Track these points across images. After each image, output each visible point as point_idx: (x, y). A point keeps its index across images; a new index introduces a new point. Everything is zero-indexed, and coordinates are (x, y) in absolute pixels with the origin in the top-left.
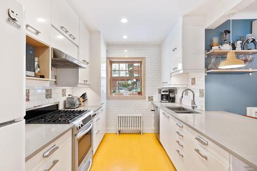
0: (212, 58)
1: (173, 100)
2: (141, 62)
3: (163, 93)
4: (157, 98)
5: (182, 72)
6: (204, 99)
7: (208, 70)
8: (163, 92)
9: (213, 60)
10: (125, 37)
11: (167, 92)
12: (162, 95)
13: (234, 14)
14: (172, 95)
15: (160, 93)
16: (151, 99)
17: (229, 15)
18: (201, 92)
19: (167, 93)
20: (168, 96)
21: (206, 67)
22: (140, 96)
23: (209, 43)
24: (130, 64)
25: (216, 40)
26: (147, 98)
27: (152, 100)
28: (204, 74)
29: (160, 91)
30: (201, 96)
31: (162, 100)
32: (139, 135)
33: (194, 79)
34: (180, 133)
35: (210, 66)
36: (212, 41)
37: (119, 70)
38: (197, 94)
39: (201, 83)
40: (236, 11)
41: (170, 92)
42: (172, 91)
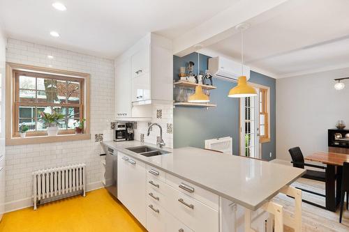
0: (180, 90)
1: (130, 137)
2: (82, 81)
3: (119, 129)
4: (108, 136)
5: (150, 102)
6: (172, 135)
7: (176, 102)
8: (119, 126)
9: (181, 91)
10: (55, 34)
11: (123, 126)
12: (117, 131)
13: (201, 48)
14: (130, 131)
15: (113, 127)
16: (99, 137)
17: (197, 48)
18: (169, 126)
19: (124, 129)
20: (125, 132)
21: (175, 98)
22: (81, 135)
23: (177, 73)
24: (50, 79)
25: (183, 70)
26: (93, 137)
27: (102, 139)
28: (172, 107)
29: (113, 125)
30: (169, 131)
31: (117, 138)
32: (81, 198)
33: (160, 112)
34: (154, 183)
35: (178, 98)
36: (179, 70)
37: (36, 90)
38: (165, 130)
39: (168, 117)
40: (202, 45)
41: (127, 127)
42: (130, 125)
